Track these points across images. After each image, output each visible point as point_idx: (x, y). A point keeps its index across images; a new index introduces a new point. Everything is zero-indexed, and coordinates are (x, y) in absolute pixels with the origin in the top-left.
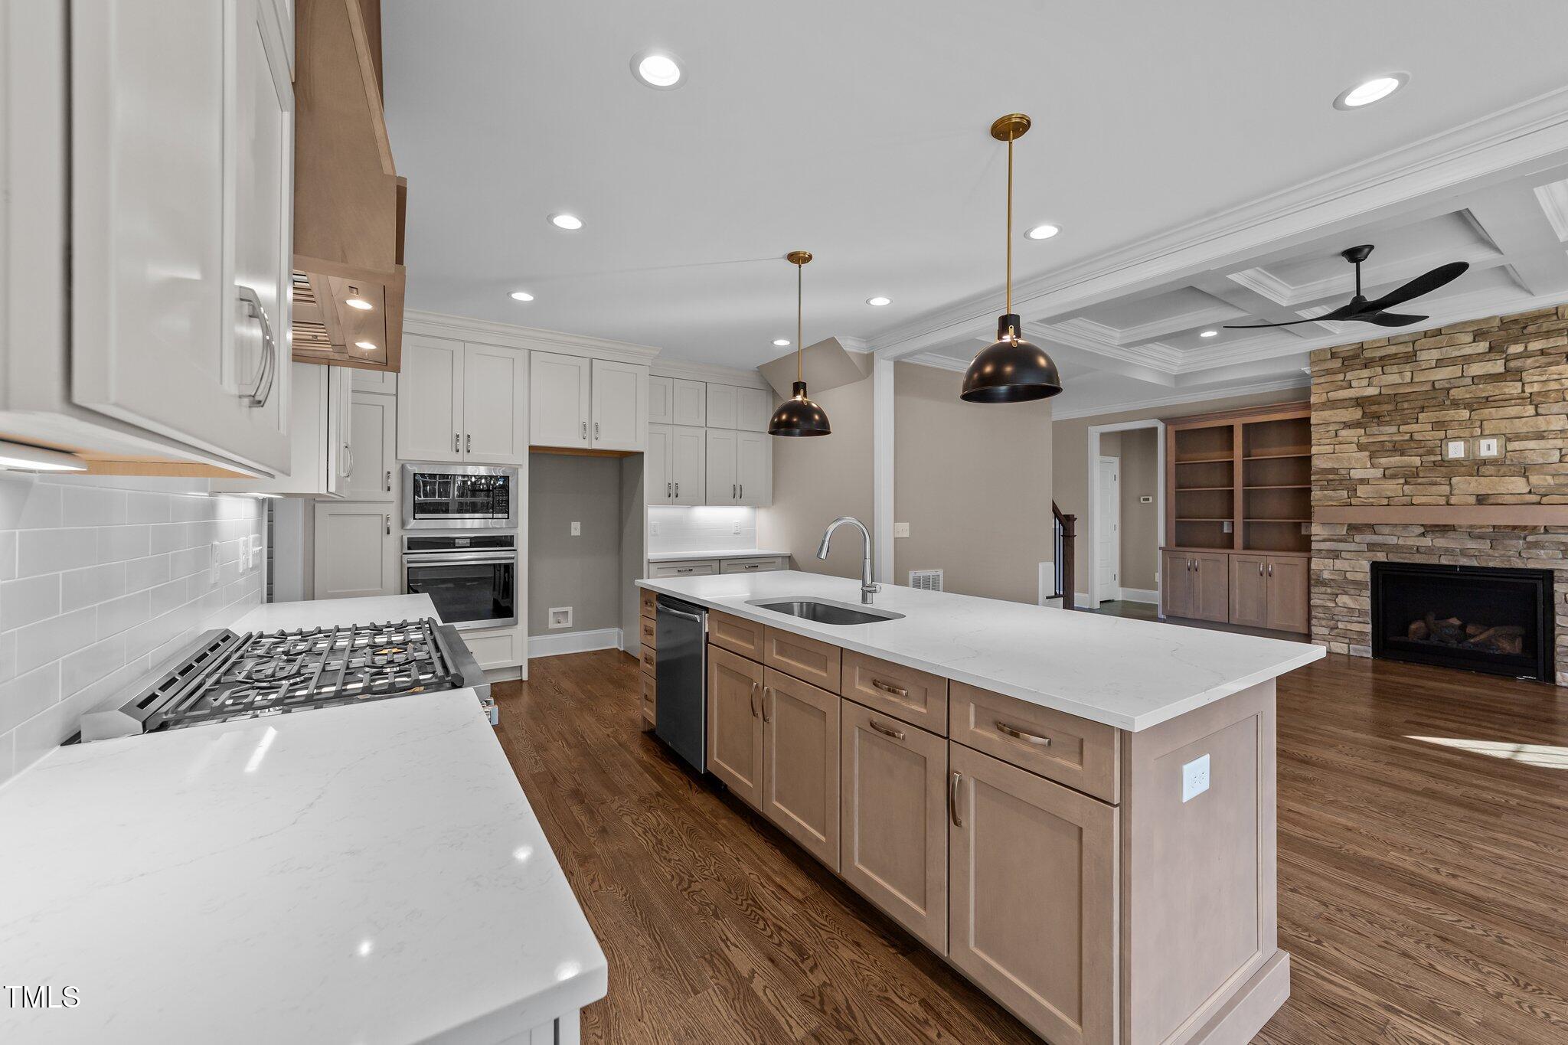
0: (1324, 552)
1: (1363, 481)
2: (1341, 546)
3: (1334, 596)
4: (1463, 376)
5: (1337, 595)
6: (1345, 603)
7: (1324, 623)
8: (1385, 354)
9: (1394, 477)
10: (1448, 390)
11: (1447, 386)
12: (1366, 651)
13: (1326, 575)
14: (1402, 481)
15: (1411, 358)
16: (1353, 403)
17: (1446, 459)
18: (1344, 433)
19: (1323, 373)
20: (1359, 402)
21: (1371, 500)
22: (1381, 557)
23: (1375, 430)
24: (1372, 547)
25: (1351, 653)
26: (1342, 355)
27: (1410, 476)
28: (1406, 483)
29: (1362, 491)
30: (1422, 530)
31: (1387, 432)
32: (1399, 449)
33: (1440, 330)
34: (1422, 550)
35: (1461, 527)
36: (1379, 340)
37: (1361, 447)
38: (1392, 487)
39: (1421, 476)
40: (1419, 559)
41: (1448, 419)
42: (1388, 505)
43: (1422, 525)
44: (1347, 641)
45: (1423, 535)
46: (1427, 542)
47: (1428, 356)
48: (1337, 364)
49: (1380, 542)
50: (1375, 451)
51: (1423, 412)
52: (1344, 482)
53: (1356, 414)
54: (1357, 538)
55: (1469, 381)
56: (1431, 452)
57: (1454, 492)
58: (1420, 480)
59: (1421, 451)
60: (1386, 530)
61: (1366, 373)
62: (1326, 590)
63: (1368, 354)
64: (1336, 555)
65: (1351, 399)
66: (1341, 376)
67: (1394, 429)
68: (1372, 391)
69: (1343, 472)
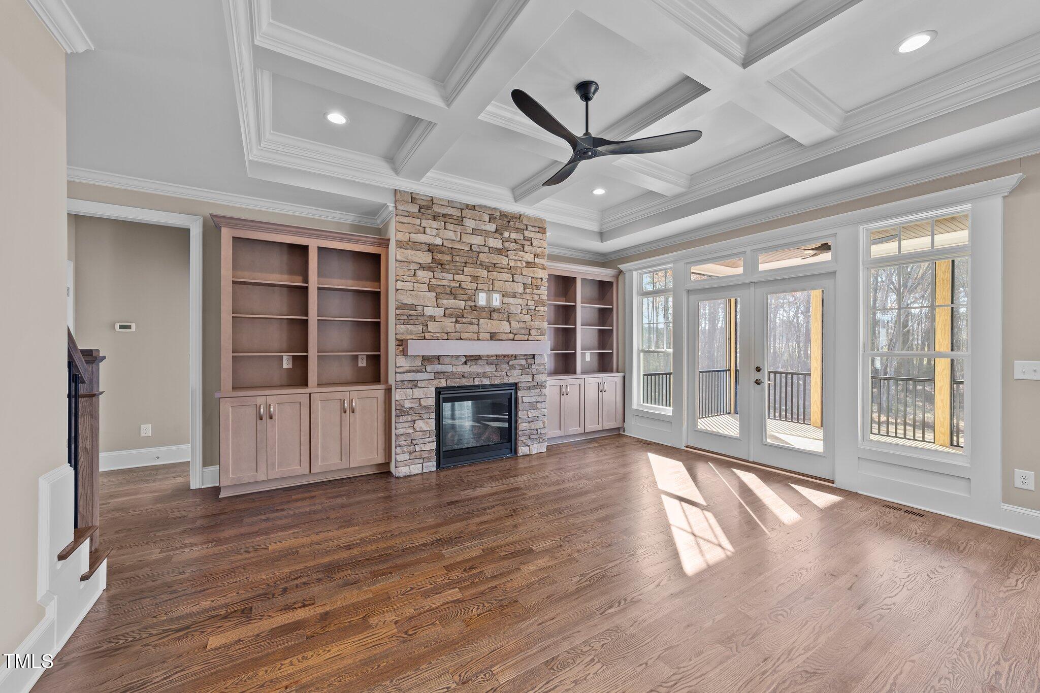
0: (406, 383)
1: (433, 318)
2: (419, 376)
3: (413, 423)
4: (484, 245)
5: (414, 421)
6: (421, 428)
7: (405, 449)
8: (447, 213)
9: (450, 316)
10: (478, 253)
11: (478, 250)
12: (431, 466)
13: (408, 404)
14: (454, 320)
15: (460, 221)
16: (427, 248)
17: (477, 305)
18: (420, 273)
19: (406, 214)
20: (431, 248)
21: (438, 335)
22: (443, 384)
23: (438, 274)
24: (437, 375)
25: (424, 471)
26: (419, 202)
27: (459, 317)
28: (457, 322)
29: (432, 326)
30: (464, 360)
31: (446, 279)
32: (453, 294)
33: (474, 206)
34: (466, 374)
35: (483, 356)
36: (443, 200)
37: (431, 288)
38: (449, 324)
39: (465, 317)
40: (464, 382)
41: (478, 275)
42: (447, 339)
43: (464, 356)
44: (421, 461)
45: (465, 363)
46: (466, 368)
47: (470, 224)
48: (414, 209)
49: (443, 371)
50: (439, 292)
51: (466, 266)
52: (420, 318)
53: (426, 258)
54: (429, 368)
55: (487, 250)
56: (470, 299)
57: (481, 330)
58: (465, 320)
59: (465, 297)
60: (447, 360)
61: (434, 224)
62: (407, 418)
63: (436, 209)
64: (414, 384)
65: (425, 243)
66: (418, 221)
67: (450, 277)
68: (438, 241)
69: (419, 308)
